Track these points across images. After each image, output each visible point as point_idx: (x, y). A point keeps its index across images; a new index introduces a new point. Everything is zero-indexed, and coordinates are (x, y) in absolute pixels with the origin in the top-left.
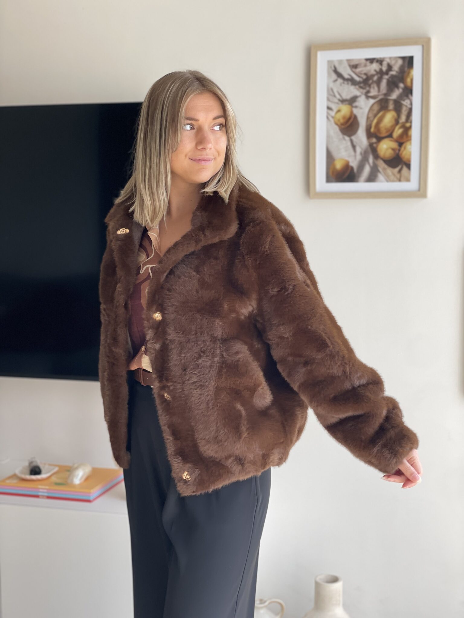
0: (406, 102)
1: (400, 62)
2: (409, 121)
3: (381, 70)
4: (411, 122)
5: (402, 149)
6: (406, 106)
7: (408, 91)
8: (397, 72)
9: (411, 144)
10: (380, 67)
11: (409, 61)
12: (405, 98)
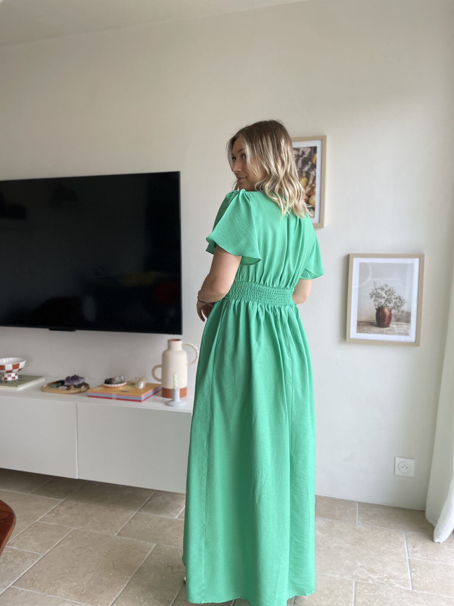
0: (312, 173)
1: (309, 150)
2: (314, 183)
3: (298, 154)
4: (315, 184)
5: (310, 199)
6: (313, 175)
7: (314, 166)
8: (307, 156)
9: (315, 196)
10: (298, 153)
11: (314, 149)
12: (312, 170)
